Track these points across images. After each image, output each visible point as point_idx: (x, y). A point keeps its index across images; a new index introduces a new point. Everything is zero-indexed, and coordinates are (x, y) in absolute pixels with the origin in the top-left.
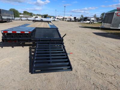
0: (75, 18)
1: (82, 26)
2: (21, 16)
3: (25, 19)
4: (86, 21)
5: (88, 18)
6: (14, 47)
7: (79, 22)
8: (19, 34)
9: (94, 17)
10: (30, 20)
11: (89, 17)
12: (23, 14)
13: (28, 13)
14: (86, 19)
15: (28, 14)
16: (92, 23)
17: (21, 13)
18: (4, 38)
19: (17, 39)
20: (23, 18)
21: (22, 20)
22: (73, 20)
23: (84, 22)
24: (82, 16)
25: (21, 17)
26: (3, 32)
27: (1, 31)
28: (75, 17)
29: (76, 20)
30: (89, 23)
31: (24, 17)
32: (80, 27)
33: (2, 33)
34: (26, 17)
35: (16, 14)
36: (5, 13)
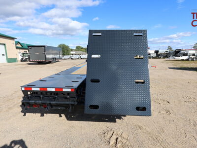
0: (157, 52)
1: (175, 67)
2: (72, 52)
3: (77, 56)
4: (179, 56)
5: (182, 51)
6: (45, 115)
7: (166, 59)
8: (51, 93)
9: (193, 49)
10: (83, 59)
11: (184, 49)
12: (76, 50)
13: (82, 48)
14: (177, 53)
15: (83, 50)
16: (193, 60)
17: (73, 49)
18: (25, 101)
19: (48, 102)
20: (74, 57)
21: (72, 59)
22: (155, 55)
23: (176, 58)
24: (170, 48)
25: (72, 54)
26: (23, 89)
27: (22, 87)
28: (157, 50)
29: (159, 55)
30: (187, 60)
31: (76, 55)
32: (169, 68)
33: (23, 91)
34: (78, 54)
35: (66, 51)
36: (51, 50)
